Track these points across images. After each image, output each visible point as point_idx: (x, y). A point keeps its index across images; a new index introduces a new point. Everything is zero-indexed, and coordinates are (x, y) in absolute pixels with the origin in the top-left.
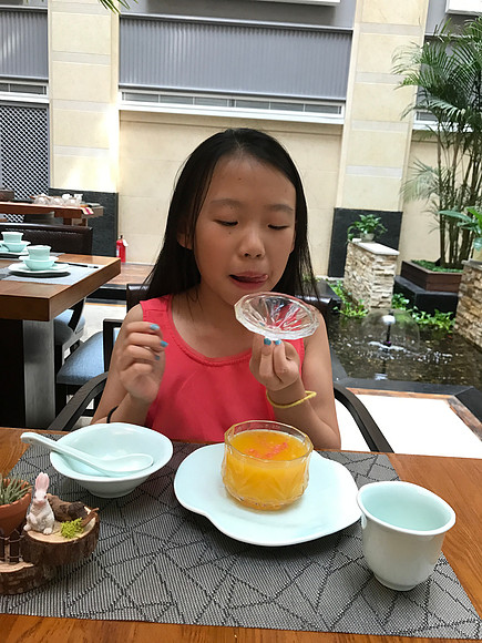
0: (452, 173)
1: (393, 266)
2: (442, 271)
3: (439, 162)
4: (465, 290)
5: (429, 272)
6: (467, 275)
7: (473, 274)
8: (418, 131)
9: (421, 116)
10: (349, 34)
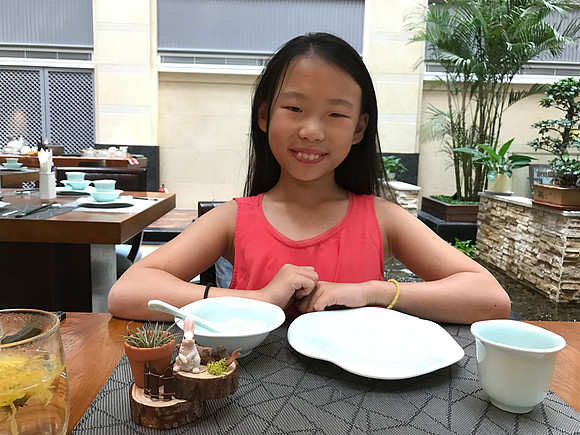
0: (462, 116)
1: (415, 200)
2: (459, 204)
3: (450, 107)
4: (484, 218)
5: (448, 205)
6: (483, 205)
7: (489, 203)
8: (429, 82)
9: (430, 68)
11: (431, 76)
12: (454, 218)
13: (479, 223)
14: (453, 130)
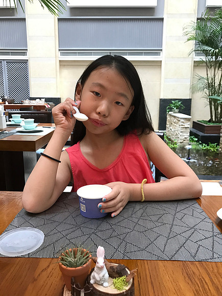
0: (213, 79)
1: (189, 123)
2: (212, 124)
3: (207, 75)
5: (205, 125)
8: (196, 61)
9: (197, 54)
10: (162, 19)
11: (198, 59)
12: (209, 132)
13: (221, 135)
14: (209, 87)
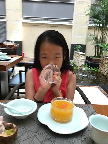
5: (93, 58)
6: (101, 59)
8: (90, 26)
9: (90, 23)
12: (94, 62)
13: (100, 63)
14: (95, 39)
